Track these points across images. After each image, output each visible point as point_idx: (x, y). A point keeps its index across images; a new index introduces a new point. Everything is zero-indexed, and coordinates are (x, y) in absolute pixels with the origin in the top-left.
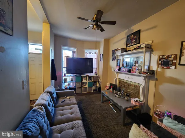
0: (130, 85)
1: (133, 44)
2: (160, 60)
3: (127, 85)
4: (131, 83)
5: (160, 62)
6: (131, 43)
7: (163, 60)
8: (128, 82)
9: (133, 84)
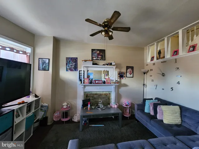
0: (101, 95)
1: (99, 59)
2: (119, 74)
3: (98, 96)
4: (102, 93)
5: (119, 75)
6: (98, 58)
7: (120, 74)
8: (98, 93)
9: (104, 93)
